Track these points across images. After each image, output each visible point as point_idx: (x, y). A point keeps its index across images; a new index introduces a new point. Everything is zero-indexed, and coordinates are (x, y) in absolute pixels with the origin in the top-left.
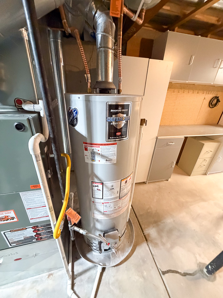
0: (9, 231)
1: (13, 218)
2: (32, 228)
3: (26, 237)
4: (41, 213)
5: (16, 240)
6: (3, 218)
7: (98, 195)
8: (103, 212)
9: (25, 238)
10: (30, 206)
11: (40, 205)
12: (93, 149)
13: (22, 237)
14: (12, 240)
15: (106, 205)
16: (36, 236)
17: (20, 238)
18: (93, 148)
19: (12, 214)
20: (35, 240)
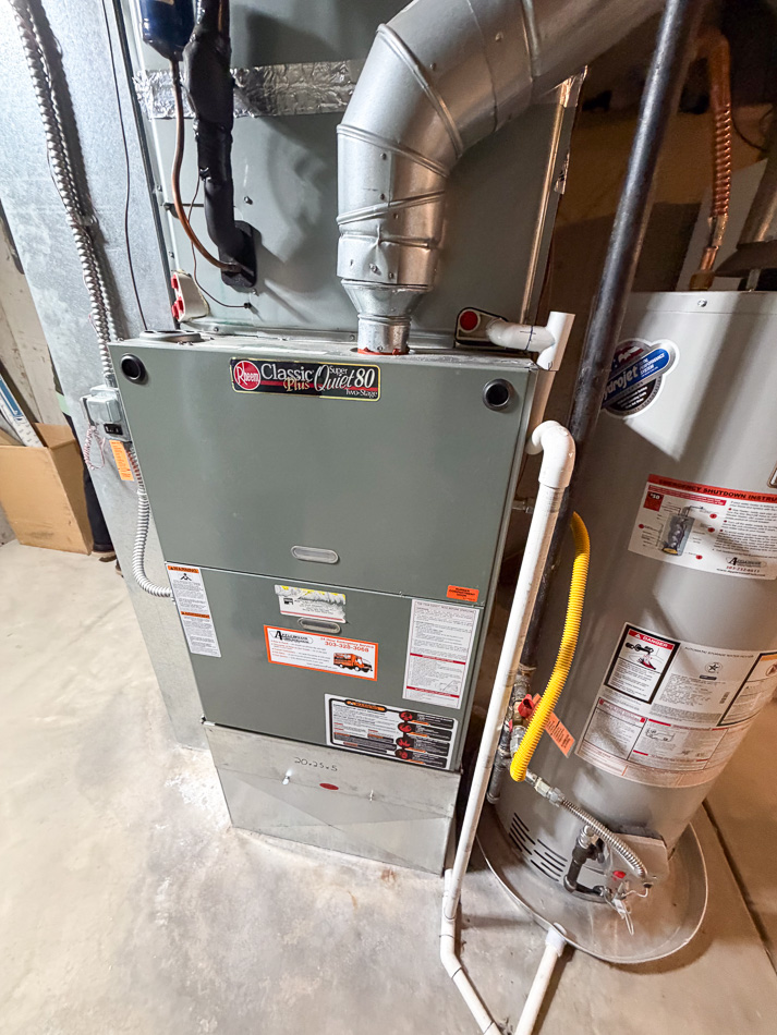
0: (344, 699)
1: (366, 668)
2: (400, 713)
3: (375, 734)
4: (441, 680)
5: (348, 732)
6: (344, 659)
7: (635, 682)
8: (629, 749)
9: (372, 736)
10: (422, 647)
11: (450, 655)
12: (689, 509)
13: (366, 729)
14: (338, 726)
15: (652, 729)
16: (402, 743)
17: (359, 730)
18: (690, 503)
19: (368, 655)
20: (393, 753)
